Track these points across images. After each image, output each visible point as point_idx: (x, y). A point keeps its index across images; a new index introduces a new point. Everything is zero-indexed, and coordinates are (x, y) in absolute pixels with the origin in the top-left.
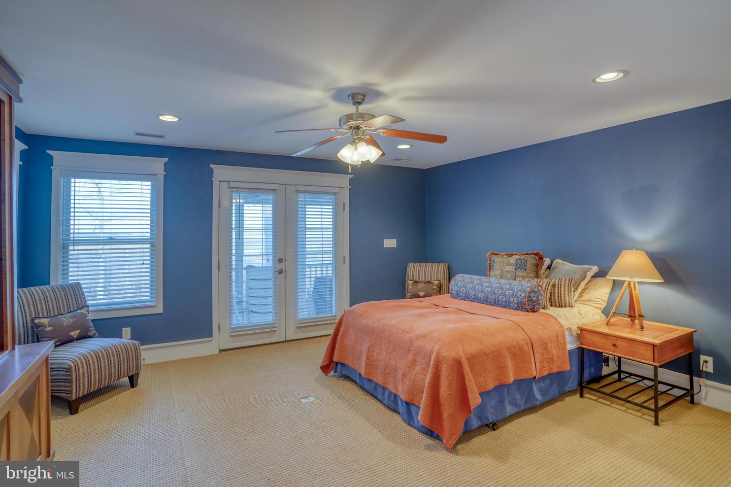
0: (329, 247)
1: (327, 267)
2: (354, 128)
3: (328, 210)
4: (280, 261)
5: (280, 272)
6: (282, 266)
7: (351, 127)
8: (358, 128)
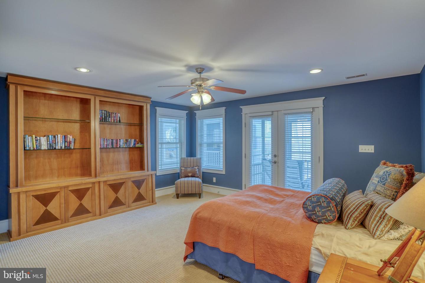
0: (309, 150)
1: (308, 163)
2: (198, 86)
3: (308, 125)
4: (275, 156)
5: (275, 162)
6: (276, 159)
7: (197, 85)
8: (200, 86)
